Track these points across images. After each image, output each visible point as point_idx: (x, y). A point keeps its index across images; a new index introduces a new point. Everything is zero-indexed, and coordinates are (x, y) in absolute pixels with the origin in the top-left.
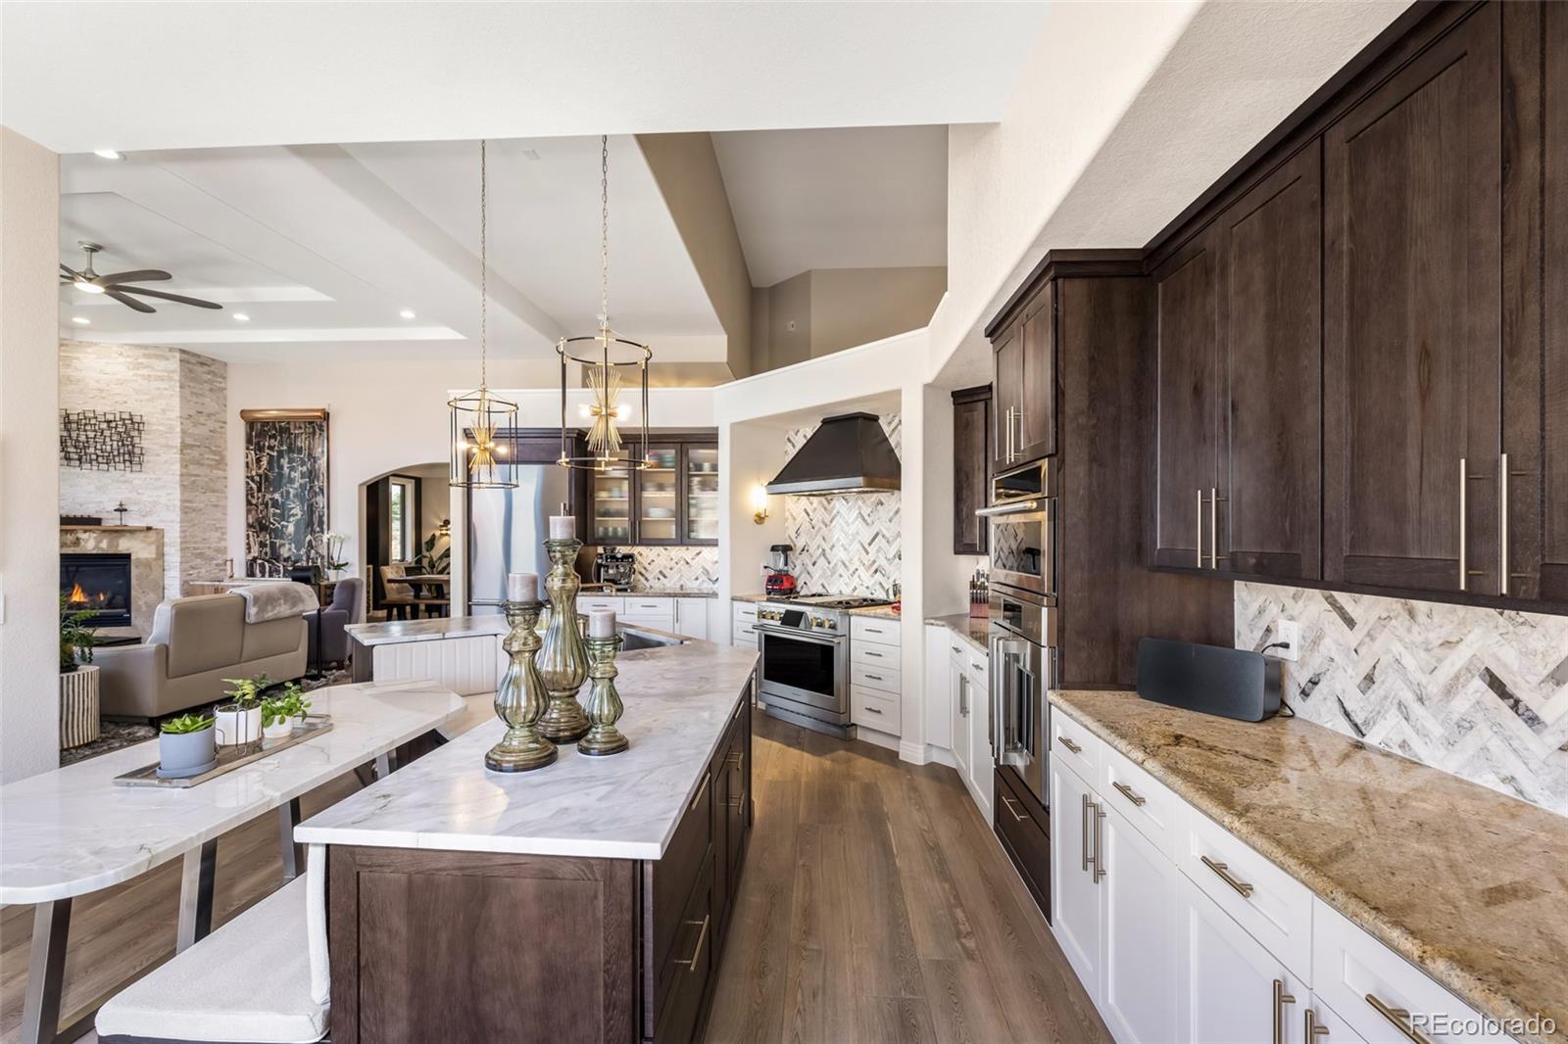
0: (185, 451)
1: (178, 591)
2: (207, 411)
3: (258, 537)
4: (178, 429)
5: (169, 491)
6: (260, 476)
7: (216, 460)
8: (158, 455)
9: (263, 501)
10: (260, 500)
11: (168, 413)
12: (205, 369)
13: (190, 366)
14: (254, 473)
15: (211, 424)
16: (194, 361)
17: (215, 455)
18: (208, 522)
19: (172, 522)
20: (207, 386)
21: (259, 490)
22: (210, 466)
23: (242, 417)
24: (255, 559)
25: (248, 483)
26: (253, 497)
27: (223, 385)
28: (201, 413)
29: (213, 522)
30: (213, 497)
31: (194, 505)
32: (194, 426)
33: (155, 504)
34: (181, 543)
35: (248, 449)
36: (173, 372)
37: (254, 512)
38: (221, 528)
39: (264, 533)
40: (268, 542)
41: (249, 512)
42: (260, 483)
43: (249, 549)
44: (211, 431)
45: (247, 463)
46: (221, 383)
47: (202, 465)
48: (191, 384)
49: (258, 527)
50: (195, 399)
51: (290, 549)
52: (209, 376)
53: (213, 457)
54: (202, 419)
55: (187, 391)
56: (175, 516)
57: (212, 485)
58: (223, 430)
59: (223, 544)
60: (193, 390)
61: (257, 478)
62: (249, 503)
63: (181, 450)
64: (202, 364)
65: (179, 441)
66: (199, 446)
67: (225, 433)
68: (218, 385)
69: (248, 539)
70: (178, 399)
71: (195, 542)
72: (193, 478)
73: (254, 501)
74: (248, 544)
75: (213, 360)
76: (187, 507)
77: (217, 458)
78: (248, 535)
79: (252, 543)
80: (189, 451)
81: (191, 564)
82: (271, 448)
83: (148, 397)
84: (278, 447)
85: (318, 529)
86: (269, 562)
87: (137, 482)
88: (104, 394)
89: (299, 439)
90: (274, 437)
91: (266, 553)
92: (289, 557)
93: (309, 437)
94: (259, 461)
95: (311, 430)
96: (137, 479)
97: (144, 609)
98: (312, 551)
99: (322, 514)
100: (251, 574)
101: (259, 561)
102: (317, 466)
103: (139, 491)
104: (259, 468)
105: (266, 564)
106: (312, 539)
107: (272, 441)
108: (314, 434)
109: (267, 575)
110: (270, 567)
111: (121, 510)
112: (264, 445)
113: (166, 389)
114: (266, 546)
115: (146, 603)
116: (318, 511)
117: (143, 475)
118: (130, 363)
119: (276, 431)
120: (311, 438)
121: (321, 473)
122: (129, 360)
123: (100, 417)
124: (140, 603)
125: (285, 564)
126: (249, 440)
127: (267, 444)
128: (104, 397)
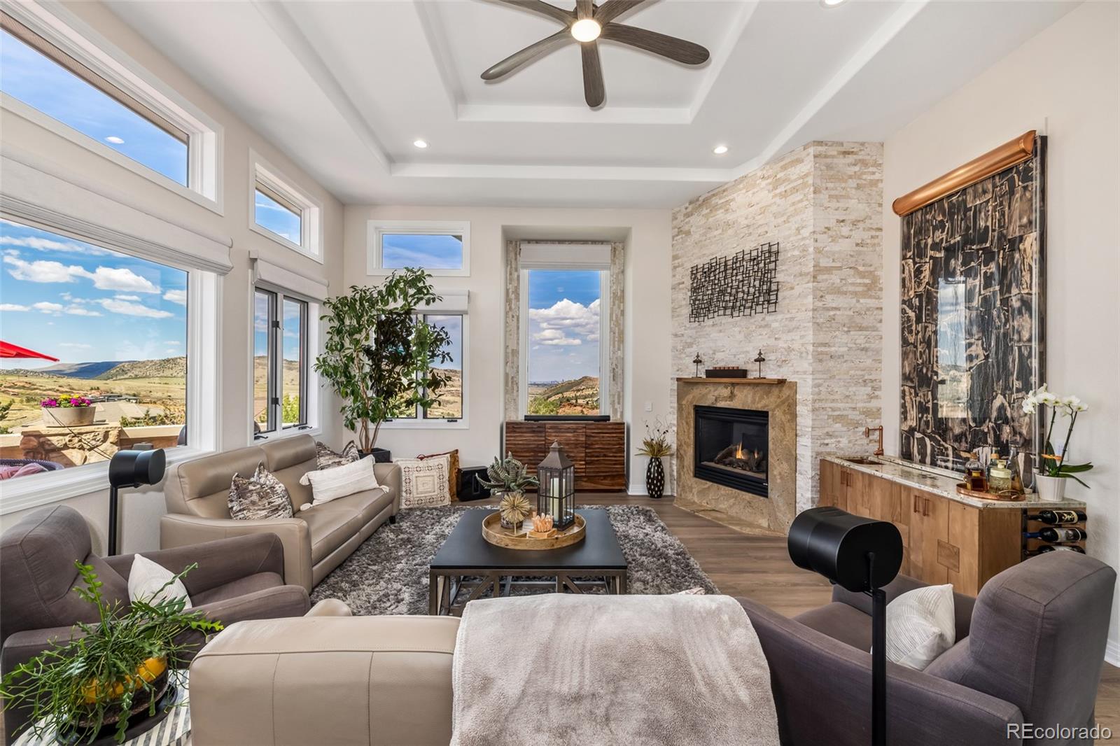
0: (820, 277)
1: (810, 465)
2: (853, 217)
3: (916, 395)
4: (811, 249)
5: (803, 333)
6: (919, 296)
7: (865, 285)
8: (792, 288)
9: (924, 337)
10: (920, 336)
11: (802, 232)
12: (851, 159)
13: (829, 160)
14: (912, 293)
15: (858, 235)
16: (835, 153)
17: (863, 277)
18: (852, 372)
19: (805, 373)
20: (852, 183)
21: (919, 320)
22: (855, 294)
23: (896, 213)
24: (912, 430)
25: (903, 312)
26: (910, 332)
27: (877, 176)
28: (843, 221)
29: (860, 373)
30: (860, 338)
31: (833, 349)
32: (833, 241)
33: (790, 350)
34: (814, 401)
35: (904, 258)
36: (806, 175)
37: (911, 355)
38: (872, 381)
39: (925, 389)
40: (930, 405)
41: (905, 355)
42: (920, 308)
43: (904, 413)
44: (857, 245)
45: (903, 280)
46: (874, 173)
47: (845, 293)
48: (830, 185)
49: (916, 380)
50: (834, 204)
51: (964, 420)
52: (857, 168)
53: (859, 281)
54: (845, 230)
55: (824, 196)
56: (806, 365)
57: (858, 319)
58: (876, 241)
59: (874, 404)
60: (833, 193)
61: (916, 302)
62: (905, 342)
63: (815, 277)
64: (846, 153)
65: (812, 264)
66: (840, 268)
67: (879, 244)
68: (872, 177)
69: (903, 397)
70: (812, 209)
71: (833, 401)
72: (832, 313)
73: (911, 340)
74: (904, 406)
75: (863, 144)
76: (822, 353)
77: (867, 281)
78: (903, 392)
79: (908, 405)
80: (825, 277)
81: (826, 430)
82: (936, 246)
83: (784, 218)
84: (947, 242)
85: (1017, 384)
86: (932, 439)
87: (775, 325)
88: (751, 230)
89: (983, 214)
90: (941, 225)
91: (927, 423)
92: (963, 434)
93: (1001, 204)
94: (918, 272)
95: (1006, 188)
96: (775, 321)
97: (779, 481)
98: (1007, 429)
99: (1026, 353)
100: (907, 455)
101: (918, 435)
102: (1017, 255)
103: (776, 336)
104: (919, 284)
105: (927, 440)
106: (1006, 404)
107: (938, 233)
108: (1012, 192)
109: (928, 460)
110: (933, 447)
111: (760, 360)
112: (926, 244)
113: (801, 201)
114: (927, 410)
115: (780, 474)
116: (1020, 348)
117: (779, 317)
118: (770, 184)
119: (944, 215)
120: (1006, 204)
121: (1027, 267)
122: (769, 181)
123: (747, 257)
124: (775, 473)
125: (956, 445)
126: (906, 245)
127: (930, 241)
128: (750, 234)
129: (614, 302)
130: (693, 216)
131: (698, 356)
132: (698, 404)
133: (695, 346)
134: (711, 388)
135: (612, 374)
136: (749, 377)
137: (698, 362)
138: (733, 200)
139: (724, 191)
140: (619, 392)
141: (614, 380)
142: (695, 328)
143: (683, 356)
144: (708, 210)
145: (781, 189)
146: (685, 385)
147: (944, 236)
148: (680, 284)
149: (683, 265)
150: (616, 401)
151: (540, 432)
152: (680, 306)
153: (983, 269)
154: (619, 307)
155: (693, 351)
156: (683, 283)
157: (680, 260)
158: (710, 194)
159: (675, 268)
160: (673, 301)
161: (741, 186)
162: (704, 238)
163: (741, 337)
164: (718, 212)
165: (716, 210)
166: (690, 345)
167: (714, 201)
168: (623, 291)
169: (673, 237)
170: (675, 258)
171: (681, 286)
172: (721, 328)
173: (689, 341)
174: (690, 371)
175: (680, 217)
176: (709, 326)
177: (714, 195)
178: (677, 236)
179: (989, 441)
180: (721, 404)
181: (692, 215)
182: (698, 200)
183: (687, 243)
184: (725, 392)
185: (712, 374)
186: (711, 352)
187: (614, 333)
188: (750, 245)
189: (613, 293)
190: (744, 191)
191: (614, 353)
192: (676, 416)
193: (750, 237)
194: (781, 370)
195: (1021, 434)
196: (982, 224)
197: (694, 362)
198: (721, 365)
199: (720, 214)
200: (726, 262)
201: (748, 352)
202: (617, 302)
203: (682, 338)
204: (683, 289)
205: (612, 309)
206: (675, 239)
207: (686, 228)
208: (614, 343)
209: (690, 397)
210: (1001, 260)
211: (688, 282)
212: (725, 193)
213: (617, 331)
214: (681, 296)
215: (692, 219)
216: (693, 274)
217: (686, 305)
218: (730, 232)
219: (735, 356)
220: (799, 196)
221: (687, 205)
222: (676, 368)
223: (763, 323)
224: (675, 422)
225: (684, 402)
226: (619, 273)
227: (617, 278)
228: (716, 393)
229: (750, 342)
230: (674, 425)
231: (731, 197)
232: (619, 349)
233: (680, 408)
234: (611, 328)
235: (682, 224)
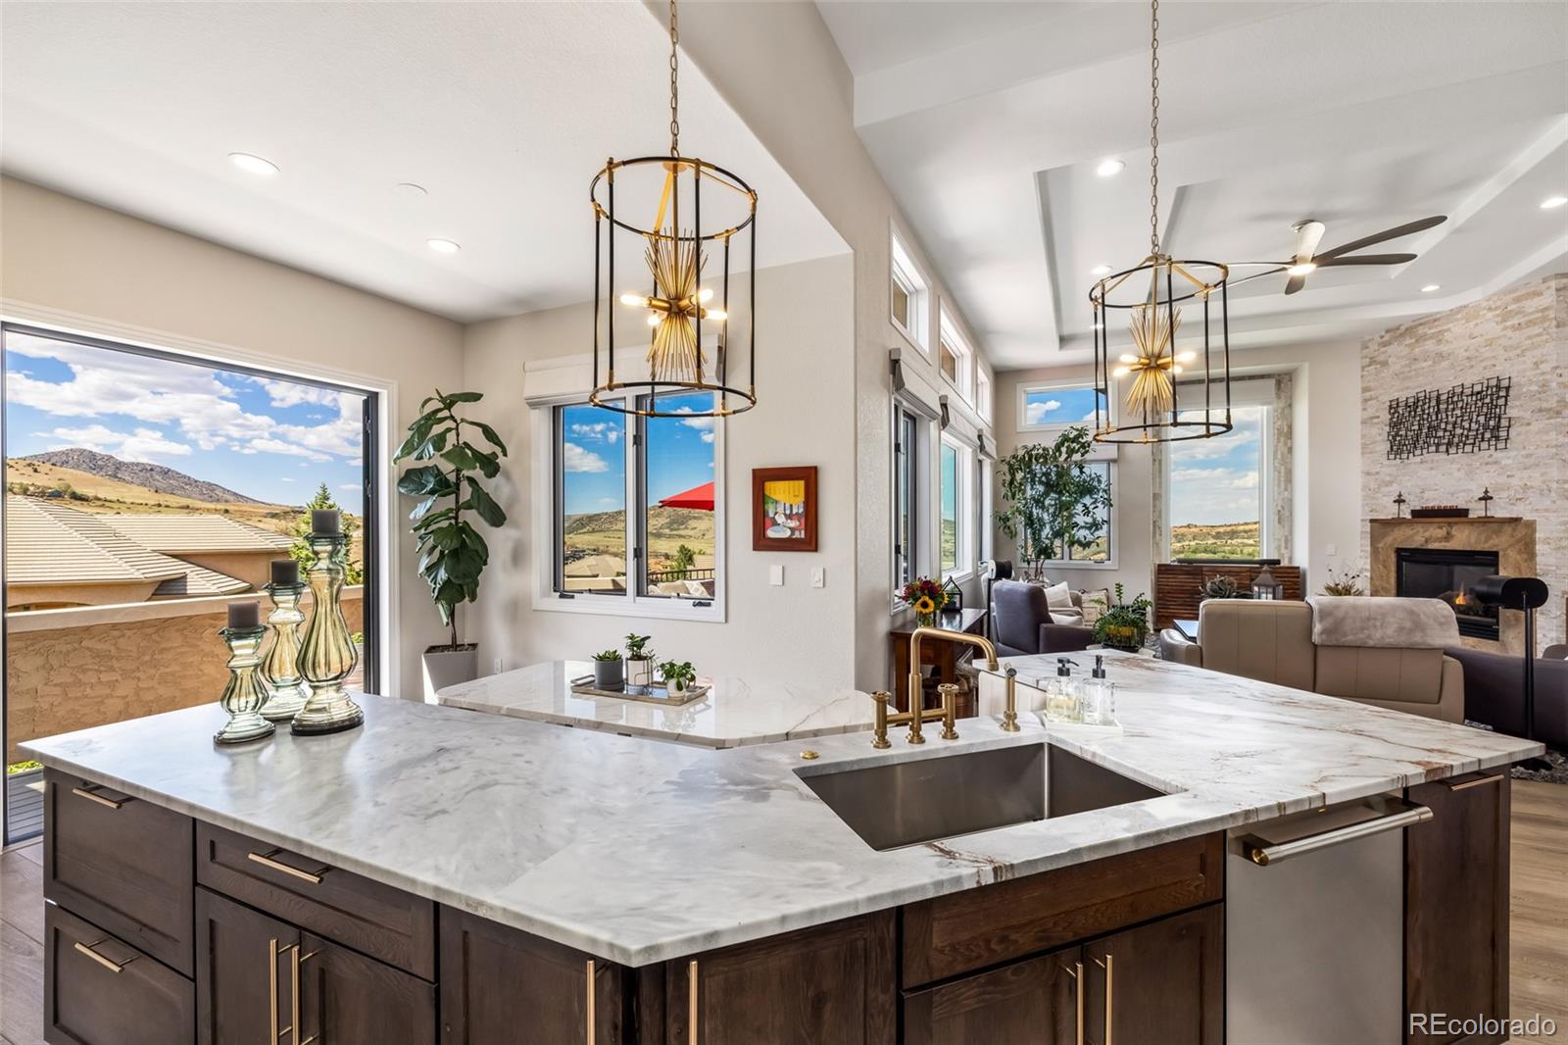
0: (1564, 413)
1: (1555, 605)
4: (1554, 385)
5: (1544, 470)
8: (1529, 424)
11: (1541, 366)
19: (1547, 510)
33: (1526, 487)
36: (1547, 309)
56: (1548, 502)
63: (1558, 413)
65: (1555, 399)
70: (1554, 343)
83: (1518, 352)
87: (1508, 461)
88: (1473, 363)
96: (1505, 458)
97: (1514, 623)
103: (1509, 473)
111: (1486, 498)
113: (1540, 335)
115: (1514, 615)
117: (1512, 453)
118: (1498, 315)
122: (1497, 312)
123: (1468, 391)
124: (1509, 614)
128: (1472, 367)
129: (1278, 439)
130: (1392, 347)
131: (1400, 495)
132: (1400, 546)
133: (1394, 485)
134: (1419, 528)
135: (1277, 518)
136: (1471, 516)
137: (1400, 501)
138: (1449, 330)
139: (1435, 320)
140: (1286, 537)
141: (1279, 522)
142: (1395, 465)
143: (1379, 495)
144: (1413, 340)
145: (1513, 322)
146: (1380, 527)
148: (1372, 418)
149: (1377, 398)
150: (1283, 545)
152: (1374, 442)
154: (1285, 444)
155: (1394, 491)
156: (1378, 417)
157: (1372, 393)
158: (1416, 323)
159: (1366, 401)
160: (1363, 436)
161: (1459, 316)
162: (1408, 369)
163: (1461, 474)
164: (1427, 343)
165: (1425, 340)
166: (1390, 483)
167: (1421, 330)
168: (1290, 427)
169: (1363, 368)
170: (1365, 390)
171: (1375, 420)
172: (1431, 465)
173: (1388, 478)
174: (1390, 511)
175: (1373, 346)
176: (1415, 463)
177: (1421, 324)
178: (1369, 366)
180: (1431, 546)
181: (1390, 344)
182: (1398, 328)
183: (1383, 375)
184: (1441, 533)
185: (1416, 514)
186: (1418, 491)
187: (1279, 472)
188: (1473, 377)
189: (1278, 430)
190: (1464, 321)
191: (1279, 494)
192: (1369, 560)
193: (1472, 370)
194: (1515, 508)
197: (1395, 502)
198: (1430, 504)
199: (1430, 345)
200: (1438, 396)
201: (1469, 490)
202: (1282, 439)
203: (1377, 476)
204: (1378, 423)
205: (1276, 447)
206: (1366, 369)
207: (1382, 358)
208: (1279, 480)
209: (1389, 539)
211: (1385, 417)
212: (1436, 323)
213: (1283, 471)
214: (1375, 431)
215: (1390, 349)
216: (1393, 407)
217: (1383, 440)
218: (1445, 364)
219: (1453, 494)
220: (1537, 330)
221: (1383, 333)
222: (1367, 509)
223: (1492, 460)
224: (1368, 567)
225: (1381, 545)
226: (1283, 409)
227: (1282, 413)
228: (1427, 534)
229: (1472, 480)
230: (1366, 570)
231: (1445, 327)
232: (1286, 490)
233: (1375, 552)
234: (1275, 467)
235: (1376, 353)
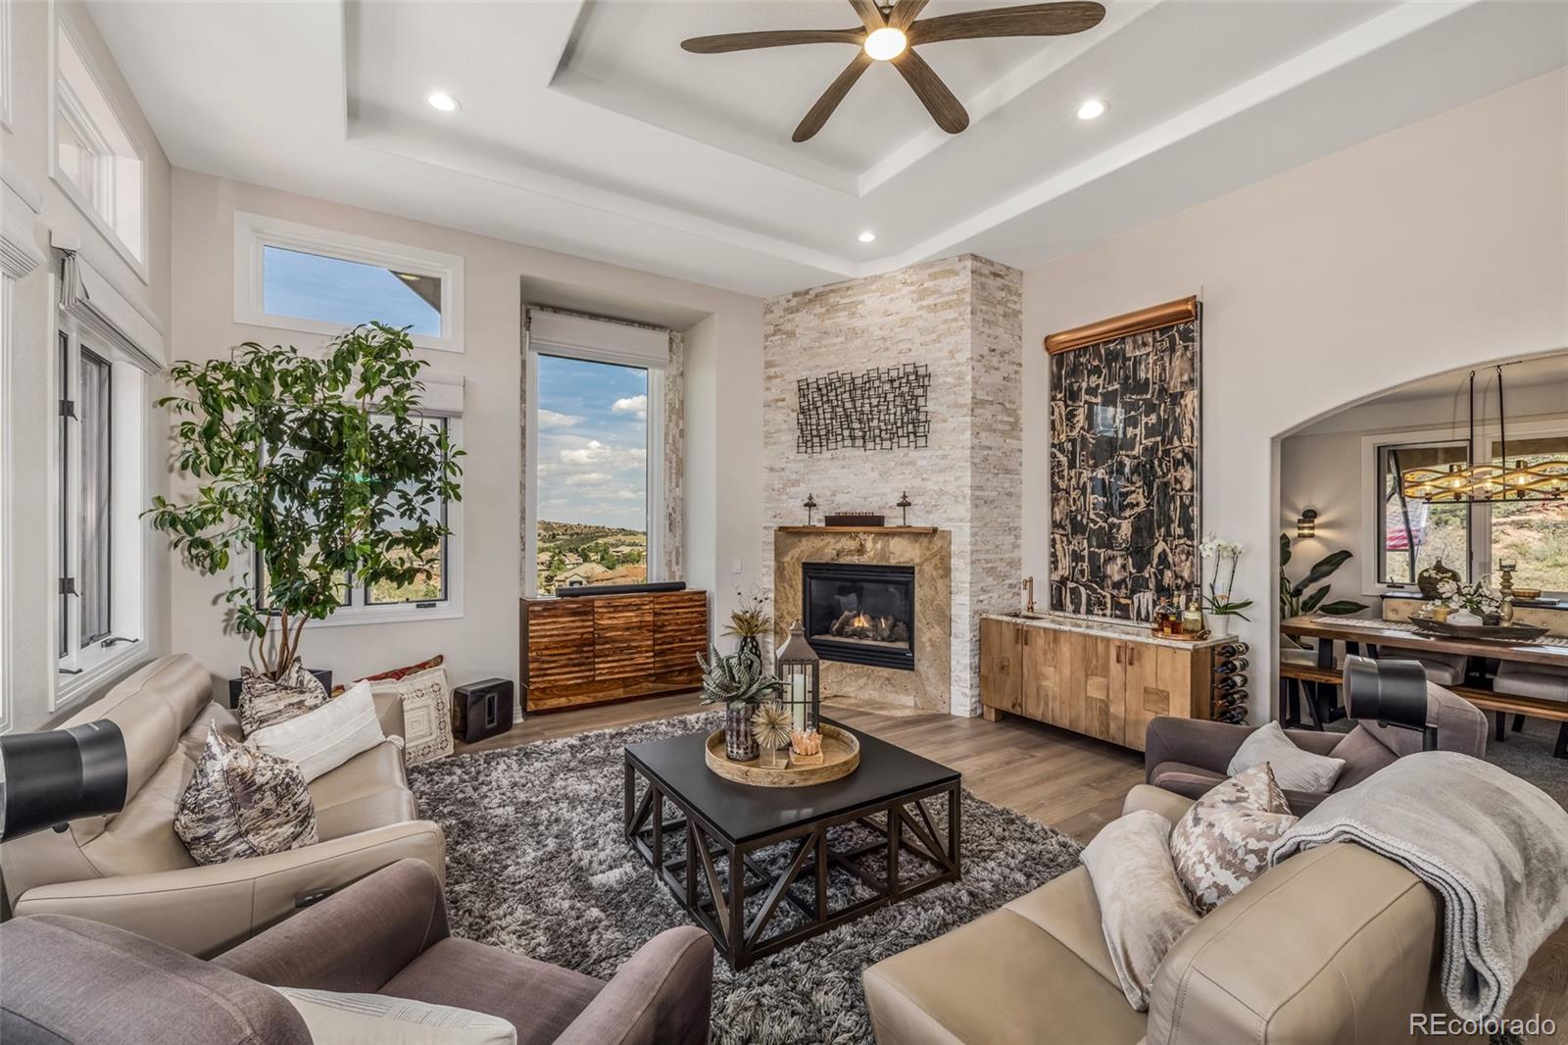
0: (977, 411)
1: (968, 627)
2: (1000, 347)
3: (1069, 543)
4: (969, 378)
5: (958, 474)
6: (1073, 441)
7: (1010, 423)
8: (945, 421)
9: (1078, 484)
10: (1073, 482)
11: (956, 356)
12: (999, 282)
13: (983, 279)
14: (1063, 437)
15: (1006, 368)
16: (987, 272)
17: (1009, 415)
18: (1000, 520)
19: (961, 520)
20: (1000, 309)
21: (1072, 465)
22: (1003, 432)
23: (1047, 349)
24: (1063, 581)
25: (1053, 456)
26: (1062, 477)
27: (1017, 307)
28: (994, 350)
29: (1006, 520)
30: (1005, 481)
31: (986, 493)
32: (986, 371)
33: (941, 493)
34: (972, 552)
35: (1053, 399)
36: (963, 291)
37: (1062, 502)
38: (1016, 529)
39: (1080, 537)
40: (1086, 553)
41: (1054, 502)
42: (1073, 453)
43: (1054, 563)
44: (1004, 379)
45: (1053, 422)
46: (1015, 303)
47: (995, 431)
48: (984, 308)
49: (1069, 528)
50: (987, 330)
51: (1124, 567)
52: (1003, 294)
53: (1006, 419)
54: (995, 361)
55: (979, 318)
56: (964, 510)
57: (1005, 462)
58: (1018, 377)
59: (1016, 554)
60: (985, 316)
61: (1068, 446)
62: (1055, 487)
63: (972, 410)
64: (996, 275)
65: (970, 395)
66: (991, 403)
67: (1020, 381)
68: (1013, 306)
69: (1053, 546)
70: (969, 331)
71: (987, 551)
72: (985, 453)
73: (1063, 485)
74: (1054, 555)
75: (1008, 268)
76: (978, 498)
77: (1012, 420)
78: (1054, 540)
79: (1060, 554)
80: (981, 411)
81: (982, 584)
82: (1092, 391)
83: (934, 336)
84: (1104, 388)
85: (1180, 531)
86: (1087, 587)
87: (920, 463)
88: (888, 344)
89: (1143, 366)
90: (1097, 371)
91: (1082, 572)
92: (1123, 581)
93: (1162, 358)
94: (1071, 416)
95: (1166, 344)
96: (923, 458)
97: (929, 649)
98: (1168, 574)
99: (1187, 502)
100: (1057, 605)
101: (1071, 585)
102: (1178, 410)
103: (924, 476)
104: (1072, 428)
105: (1082, 589)
106: (1168, 550)
107: (1094, 378)
108: (1172, 350)
109: (1083, 608)
110: (1089, 596)
111: (904, 504)
112: (1080, 388)
113: (955, 320)
114: (1082, 559)
115: (930, 639)
116: (1181, 497)
117: (927, 453)
118: (914, 292)
119: (1100, 361)
120: (1167, 359)
121: (1188, 422)
122: (913, 288)
123: (885, 377)
124: (924, 639)
125: (1115, 592)
126: (1056, 385)
127: (1084, 385)
128: (887, 349)
129: (670, 417)
130: (800, 314)
131: (811, 498)
132: (809, 561)
133: (802, 485)
134: (831, 539)
135: (667, 523)
136: (886, 525)
137: (810, 505)
138: (862, 302)
139: (848, 289)
140: (677, 548)
141: (671, 530)
142: (803, 461)
143: (784, 497)
144: (824, 310)
145: (929, 301)
146: (789, 534)
147: (1101, 381)
148: (777, 401)
149: (782, 376)
150: (674, 561)
151: (585, 613)
152: (778, 431)
153: (1144, 419)
154: (677, 425)
155: (802, 492)
156: (783, 400)
157: (777, 369)
158: (827, 289)
159: (769, 378)
160: (766, 423)
161: (874, 287)
162: (817, 344)
163: (874, 475)
164: (839, 314)
165: (836, 311)
166: (795, 483)
167: (833, 299)
168: (682, 403)
169: (767, 337)
170: (769, 364)
171: (780, 404)
172: (843, 463)
173: (793, 477)
174: (799, 518)
175: (778, 312)
176: (825, 460)
177: (832, 291)
178: (773, 335)
179: (1151, 586)
180: (845, 560)
181: (798, 311)
182: (807, 292)
183: (790, 348)
184: (852, 544)
185: (831, 521)
186: (829, 493)
187: (671, 462)
188: (888, 362)
189: (670, 404)
190: (878, 294)
191: (670, 491)
192: (773, 577)
193: (888, 353)
194: (931, 516)
195: (1182, 578)
196: (1143, 375)
197: (806, 505)
198: (843, 510)
199: (842, 318)
200: (853, 379)
201: (884, 494)
202: (674, 417)
203: (782, 474)
204: (783, 408)
205: (667, 427)
206: (770, 339)
207: (788, 327)
208: (670, 477)
209: (795, 552)
210: (1162, 413)
211: (793, 400)
212: (849, 292)
213: (674, 460)
214: (779, 417)
215: (798, 317)
216: (802, 392)
217: (790, 430)
218: (857, 342)
219: (865, 499)
220: (951, 314)
221: (790, 297)
222: (771, 513)
223: (906, 460)
224: (773, 587)
225: (787, 559)
226: (675, 377)
227: (674, 382)
228: (839, 546)
229: (887, 482)
230: (770, 590)
231: (860, 298)
232: (677, 486)
233: (780, 570)
234: (666, 455)
235: (782, 321)
